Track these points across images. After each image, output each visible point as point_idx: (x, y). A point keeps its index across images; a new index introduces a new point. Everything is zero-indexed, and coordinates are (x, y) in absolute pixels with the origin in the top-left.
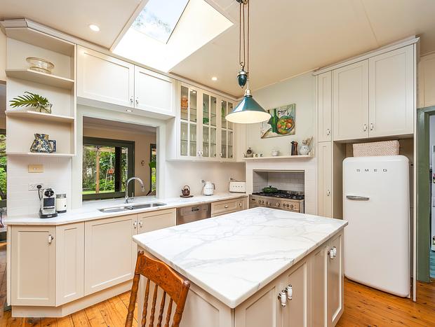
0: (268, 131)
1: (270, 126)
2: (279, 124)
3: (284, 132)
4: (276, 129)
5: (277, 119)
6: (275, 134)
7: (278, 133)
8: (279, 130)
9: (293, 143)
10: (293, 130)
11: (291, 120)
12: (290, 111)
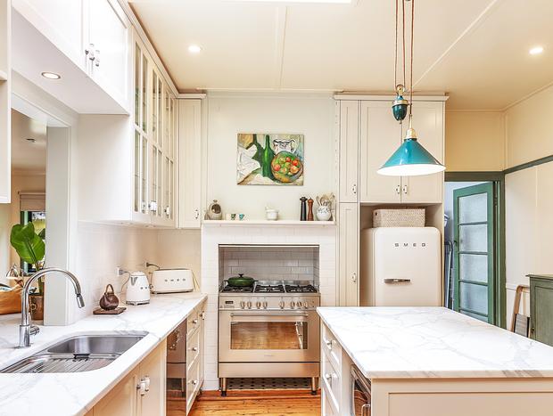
0: (254, 172)
1: (258, 165)
2: (275, 163)
3: (285, 179)
4: (269, 172)
5: (272, 155)
6: (268, 180)
7: (274, 179)
8: (276, 175)
9: (303, 200)
10: (301, 179)
11: (296, 161)
12: (295, 145)
